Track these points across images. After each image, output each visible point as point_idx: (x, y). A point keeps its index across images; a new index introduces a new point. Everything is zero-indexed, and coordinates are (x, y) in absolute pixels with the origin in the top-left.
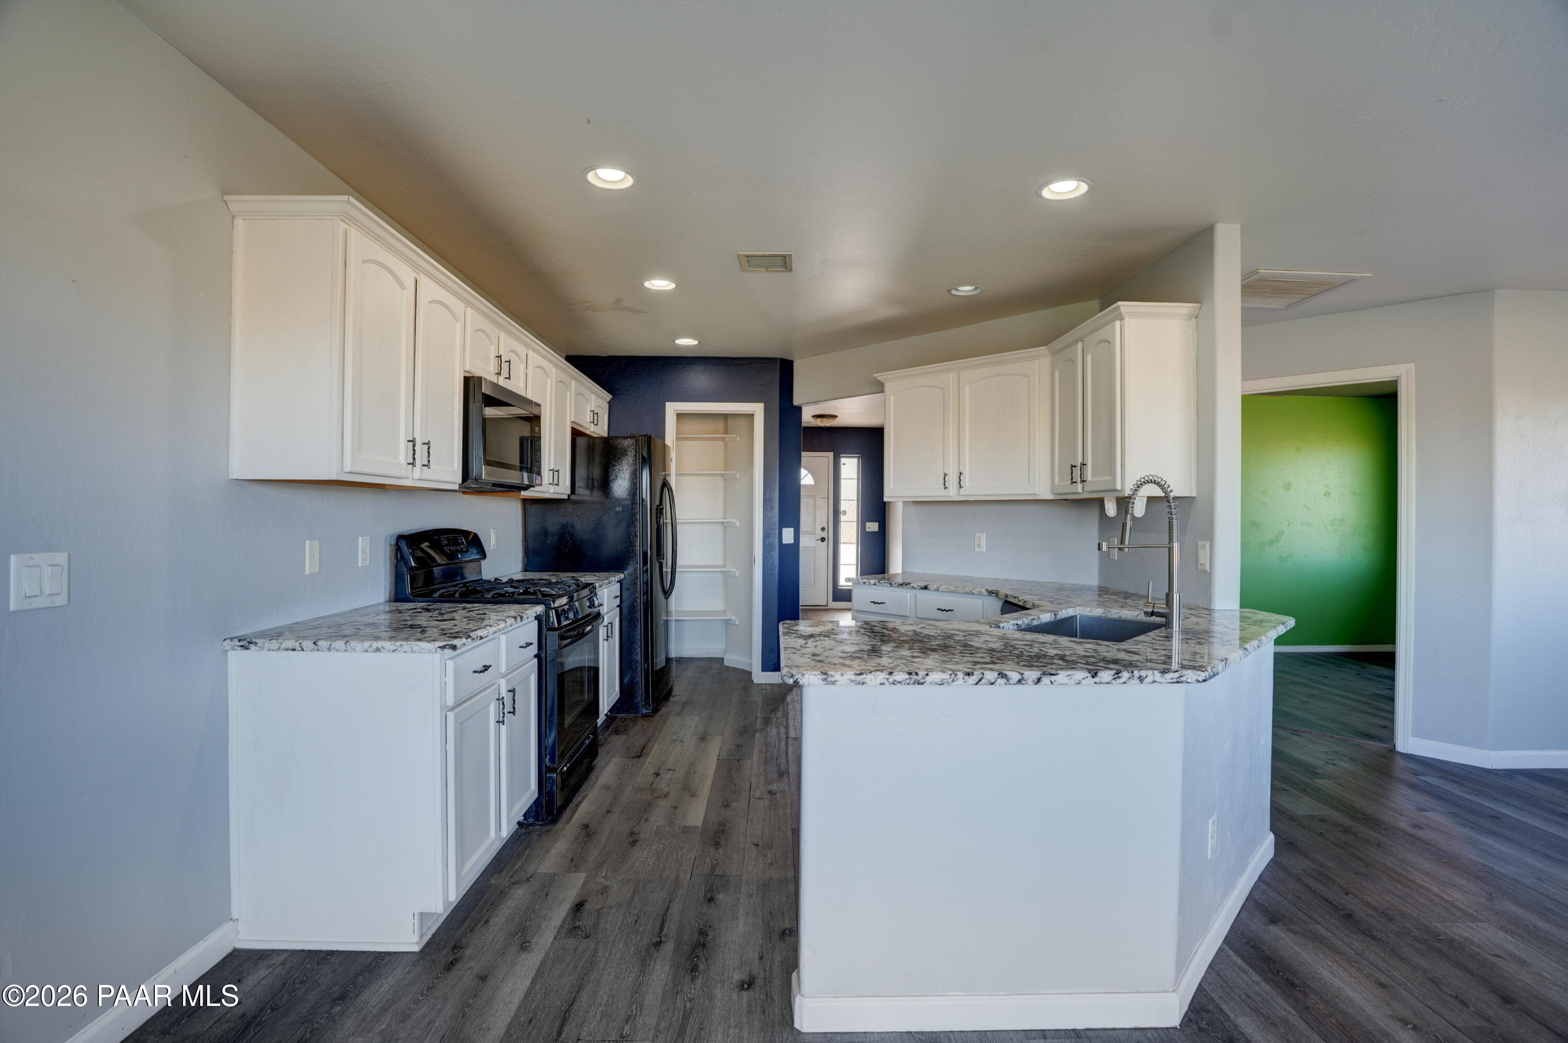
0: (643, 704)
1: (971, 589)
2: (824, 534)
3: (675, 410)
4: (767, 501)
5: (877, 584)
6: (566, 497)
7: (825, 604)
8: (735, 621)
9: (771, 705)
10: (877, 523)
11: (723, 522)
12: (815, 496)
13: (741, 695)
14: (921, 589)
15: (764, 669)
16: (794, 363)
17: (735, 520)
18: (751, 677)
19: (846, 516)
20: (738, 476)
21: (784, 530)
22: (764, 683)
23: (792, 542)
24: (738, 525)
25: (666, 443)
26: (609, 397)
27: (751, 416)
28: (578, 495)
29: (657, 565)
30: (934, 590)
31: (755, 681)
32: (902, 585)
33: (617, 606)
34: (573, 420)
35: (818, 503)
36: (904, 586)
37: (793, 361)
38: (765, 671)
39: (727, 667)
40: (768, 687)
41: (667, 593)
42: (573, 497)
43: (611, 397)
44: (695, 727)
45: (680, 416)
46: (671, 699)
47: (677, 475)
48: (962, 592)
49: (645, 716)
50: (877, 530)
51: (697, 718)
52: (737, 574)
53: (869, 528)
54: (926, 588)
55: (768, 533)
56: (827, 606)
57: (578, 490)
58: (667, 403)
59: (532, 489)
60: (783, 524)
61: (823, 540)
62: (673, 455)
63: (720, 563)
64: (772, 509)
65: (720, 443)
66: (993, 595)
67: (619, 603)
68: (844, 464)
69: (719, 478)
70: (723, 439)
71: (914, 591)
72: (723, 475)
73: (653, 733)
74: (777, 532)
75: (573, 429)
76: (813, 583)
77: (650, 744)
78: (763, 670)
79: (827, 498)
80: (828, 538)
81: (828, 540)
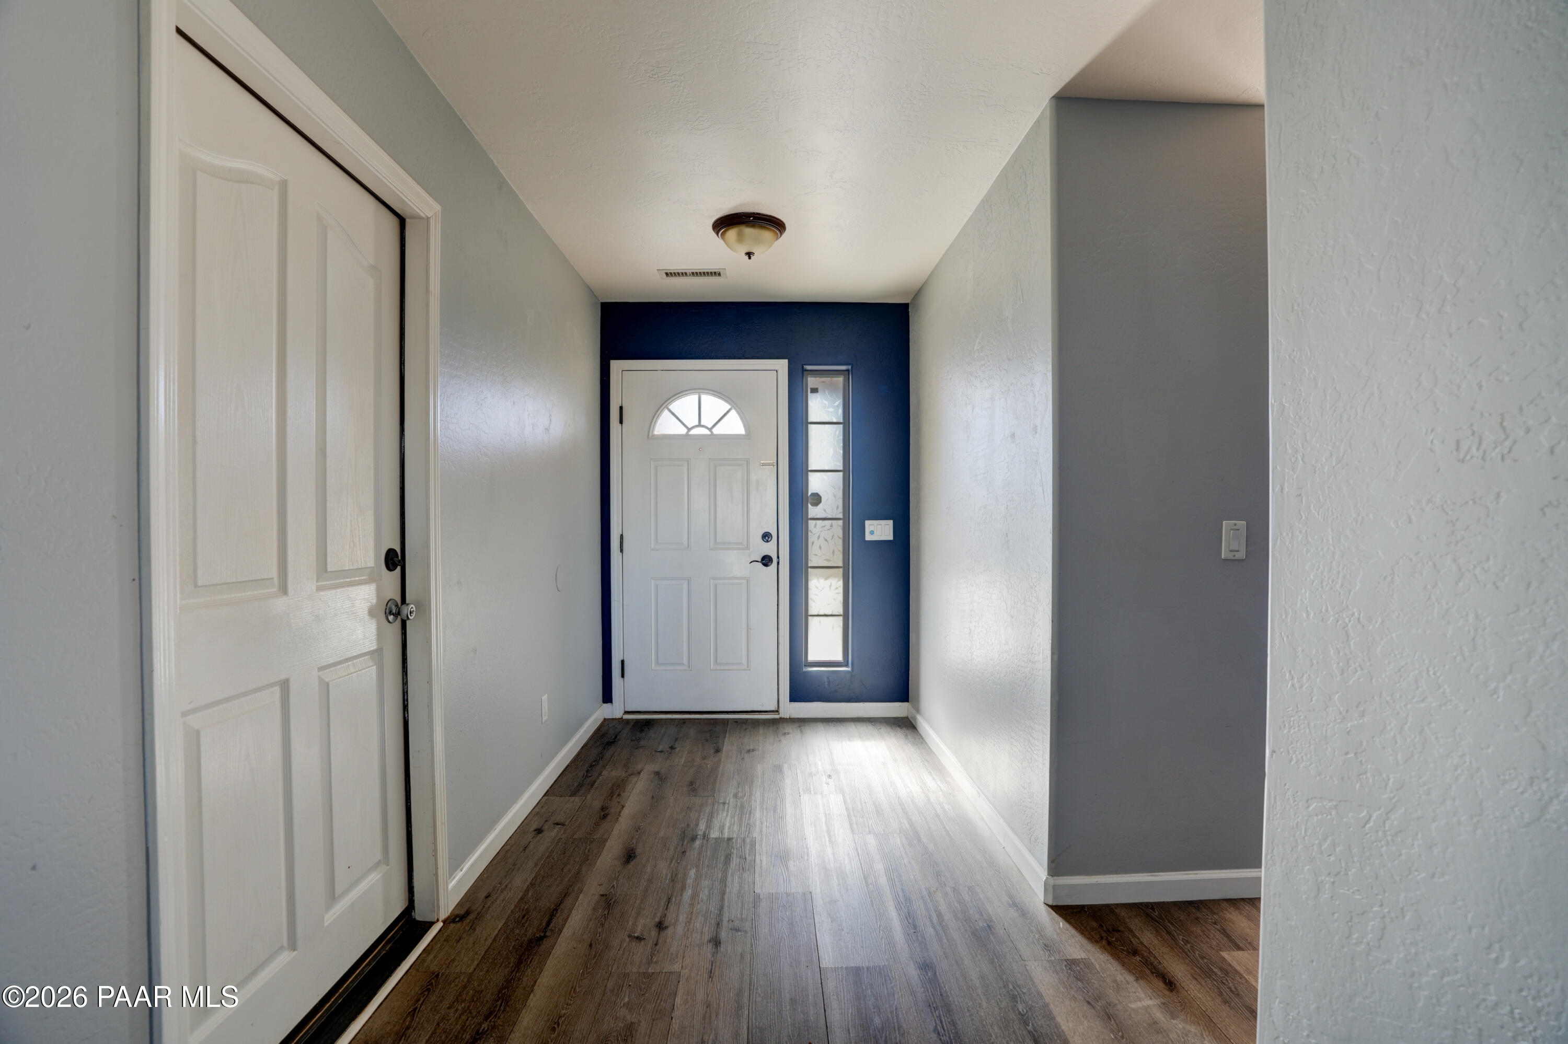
2: (769, 549)
7: (773, 708)
10: (891, 522)
12: (748, 461)
19: (821, 506)
35: (753, 477)
50: (891, 538)
53: (872, 533)
56: (777, 711)
61: (766, 561)
68: (815, 390)
76: (744, 661)
79: (776, 466)
80: (778, 557)
81: (778, 563)
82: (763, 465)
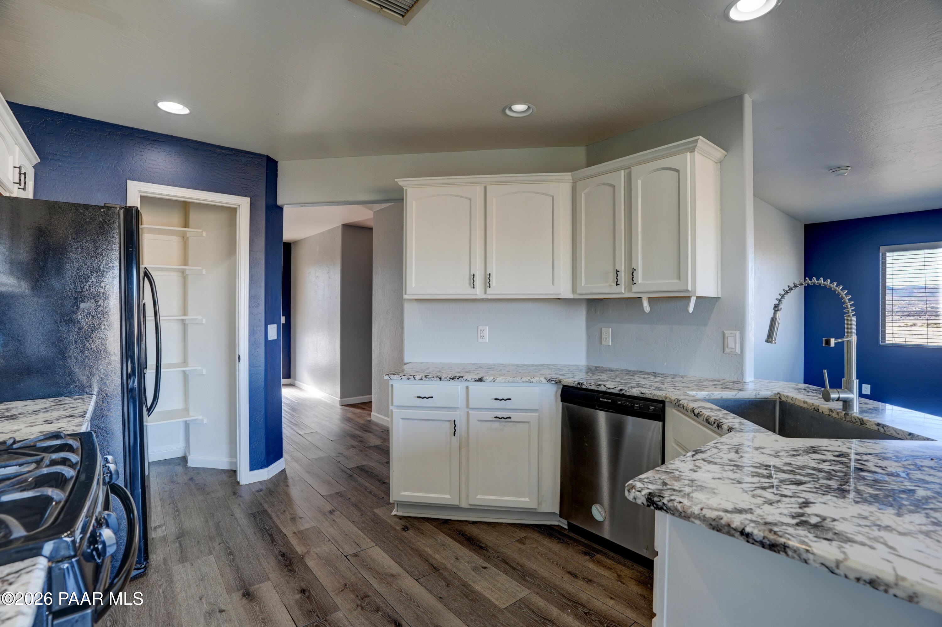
1: (529, 378)
3: (140, 192)
4: (252, 298)
5: (424, 378)
11: (183, 320)
14: (476, 381)
15: (253, 467)
16: (279, 163)
17: (202, 317)
20: (204, 272)
21: (270, 327)
22: (252, 482)
23: (276, 338)
24: (204, 321)
27: (234, 210)
30: (491, 382)
31: (243, 482)
32: (453, 379)
36: (456, 379)
37: (277, 162)
38: (255, 469)
43: (39, 160)
44: (222, 576)
48: (521, 381)
52: (207, 372)
54: (481, 380)
55: (254, 330)
58: (129, 182)
60: (268, 320)
64: (258, 306)
65: (176, 238)
66: (553, 382)
69: (175, 273)
70: (183, 233)
71: (467, 384)
72: (182, 271)
74: (263, 328)
78: (252, 469)
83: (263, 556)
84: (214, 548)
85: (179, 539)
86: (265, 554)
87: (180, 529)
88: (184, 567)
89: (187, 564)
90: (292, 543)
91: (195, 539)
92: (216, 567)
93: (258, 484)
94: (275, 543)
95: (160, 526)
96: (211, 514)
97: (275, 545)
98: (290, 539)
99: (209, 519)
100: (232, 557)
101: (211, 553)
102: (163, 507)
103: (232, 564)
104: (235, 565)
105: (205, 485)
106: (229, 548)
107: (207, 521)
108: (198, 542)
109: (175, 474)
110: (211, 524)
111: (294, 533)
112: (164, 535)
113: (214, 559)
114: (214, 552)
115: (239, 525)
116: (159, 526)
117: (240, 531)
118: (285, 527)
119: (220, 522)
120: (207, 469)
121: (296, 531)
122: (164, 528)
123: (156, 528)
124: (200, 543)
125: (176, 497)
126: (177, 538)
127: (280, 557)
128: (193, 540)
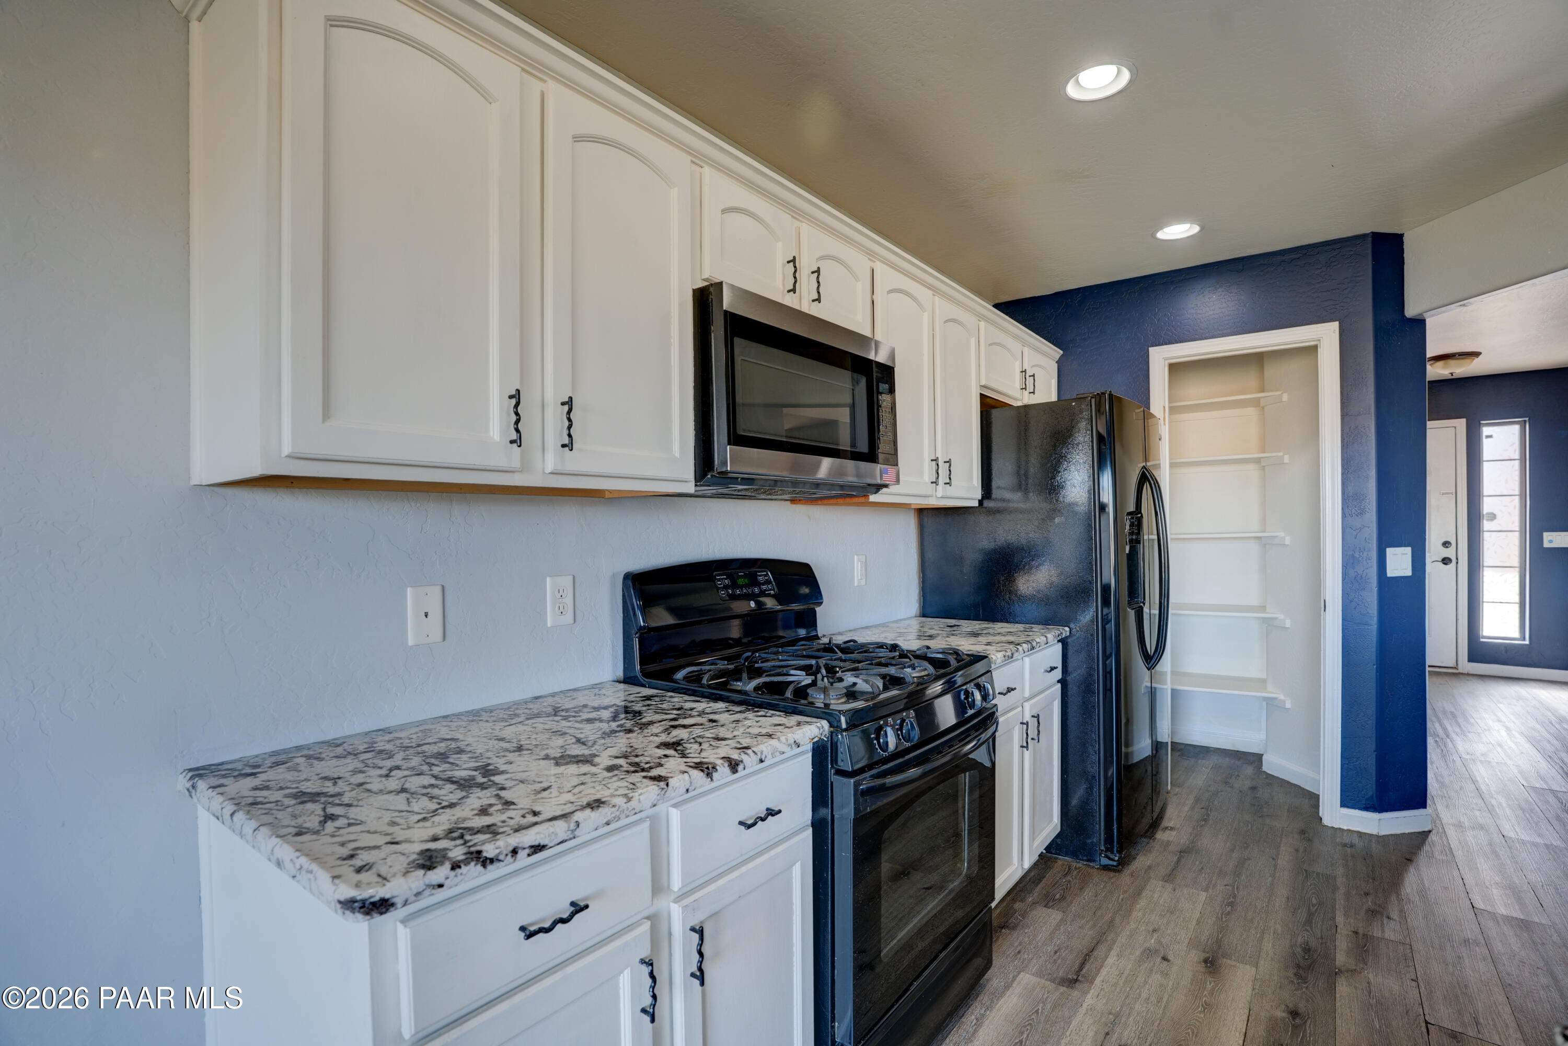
0: (1103, 848)
2: (1449, 553)
3: (1166, 359)
4: (1350, 500)
6: (975, 504)
7: (1452, 664)
8: (1284, 702)
9: (1367, 894)
11: (1259, 538)
13: (1297, 851)
15: (1347, 801)
16: (1405, 239)
17: (1282, 534)
18: (1316, 806)
19: (1496, 522)
20: (1286, 459)
21: (1390, 551)
22: (1345, 828)
23: (1408, 572)
24: (1289, 542)
25: (1152, 411)
26: (1057, 353)
27: (1312, 350)
28: (996, 500)
29: (1132, 614)
31: (1327, 821)
33: (1058, 682)
34: (983, 384)
37: (1401, 236)
38: (1348, 807)
39: (1269, 776)
40: (1356, 840)
41: (1152, 659)
42: (986, 503)
43: (1061, 352)
44: (1198, 922)
45: (1176, 369)
46: (1160, 835)
47: (1172, 465)
49: (1106, 868)
51: (1203, 896)
52: (1288, 624)
53: (1549, 541)
55: (1353, 556)
56: (1456, 667)
57: (996, 493)
58: (1151, 349)
59: (885, 490)
60: (1386, 539)
61: (1446, 561)
62: (1164, 430)
63: (1255, 601)
64: (1362, 512)
65: (1251, 411)
67: (1060, 676)
68: (1487, 437)
69: (1252, 467)
70: (1256, 403)
72: (1258, 461)
73: (1111, 922)
74: (1374, 555)
75: (983, 397)
77: (1101, 951)
78: (1344, 804)
79: (1454, 495)
80: (1457, 559)
81: (1457, 563)
82: (1443, 494)
83: (1274, 933)
84: (1215, 886)
85: (1182, 854)
86: (1279, 931)
87: (1192, 843)
88: (1163, 887)
89: (1169, 887)
90: (1338, 943)
91: (1201, 863)
92: (1199, 908)
93: (1356, 835)
94: (1308, 928)
95: (1172, 829)
96: (1246, 843)
97: (1307, 930)
98: (1338, 936)
99: (1237, 848)
100: (1229, 909)
101: (1206, 890)
102: (1192, 808)
103: (1222, 918)
104: (1226, 921)
105: (1267, 803)
106: (1235, 897)
107: (1232, 850)
108: (1202, 868)
109: (1236, 774)
110: (1235, 855)
111: (1356, 933)
112: (1168, 841)
113: (1204, 898)
114: (1210, 891)
115: (1273, 876)
116: (1171, 827)
117: (1268, 885)
118: (1346, 915)
119: (1249, 859)
120: (1288, 782)
121: (1361, 931)
122: (1174, 833)
123: (1166, 828)
124: (1203, 871)
125: (1216, 803)
126: (1181, 852)
127: (1299, 950)
128: (1197, 863)
